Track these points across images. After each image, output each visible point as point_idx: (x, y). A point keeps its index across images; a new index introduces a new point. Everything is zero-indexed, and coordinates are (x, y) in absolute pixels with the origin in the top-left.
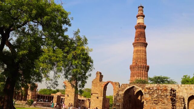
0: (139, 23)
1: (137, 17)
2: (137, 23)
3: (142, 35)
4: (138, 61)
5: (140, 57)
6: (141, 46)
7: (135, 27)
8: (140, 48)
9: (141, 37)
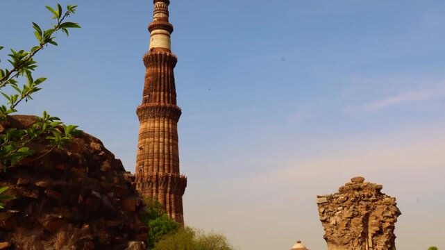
0: (152, 50)
1: (151, 28)
2: (151, 47)
3: (158, 83)
4: (146, 163)
5: (150, 151)
6: (154, 117)
7: (144, 60)
8: (152, 125)
9: (156, 91)
